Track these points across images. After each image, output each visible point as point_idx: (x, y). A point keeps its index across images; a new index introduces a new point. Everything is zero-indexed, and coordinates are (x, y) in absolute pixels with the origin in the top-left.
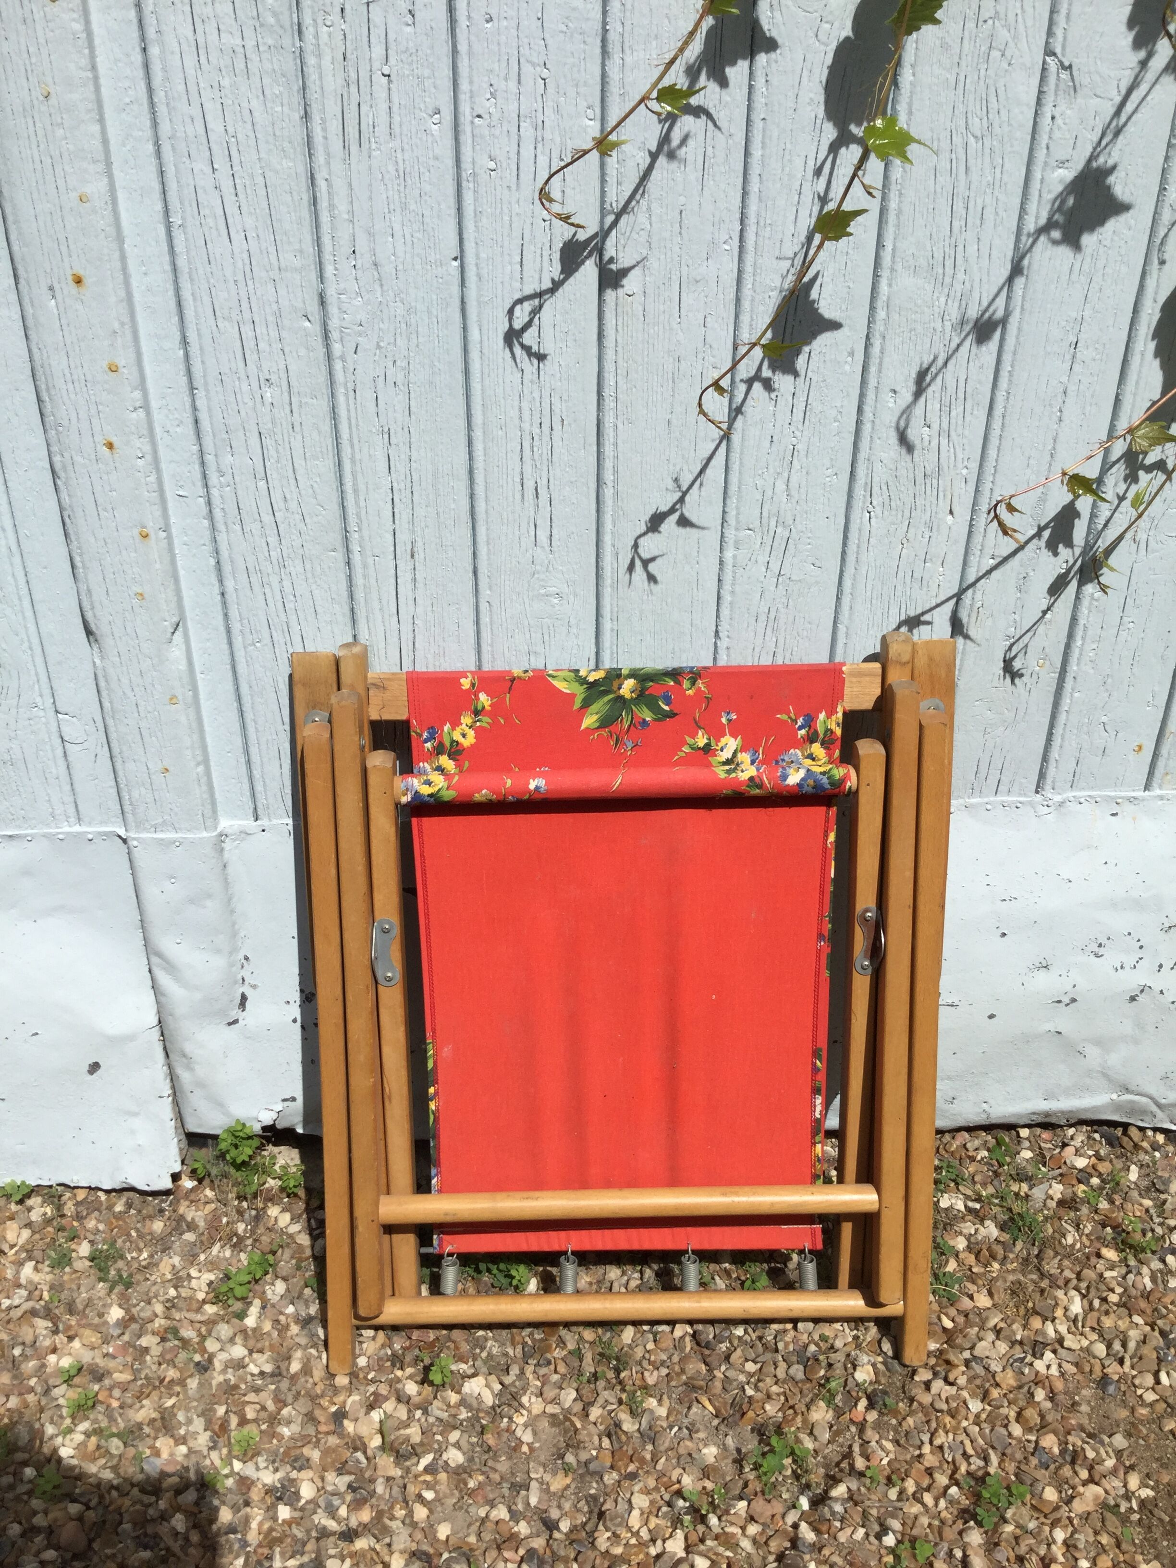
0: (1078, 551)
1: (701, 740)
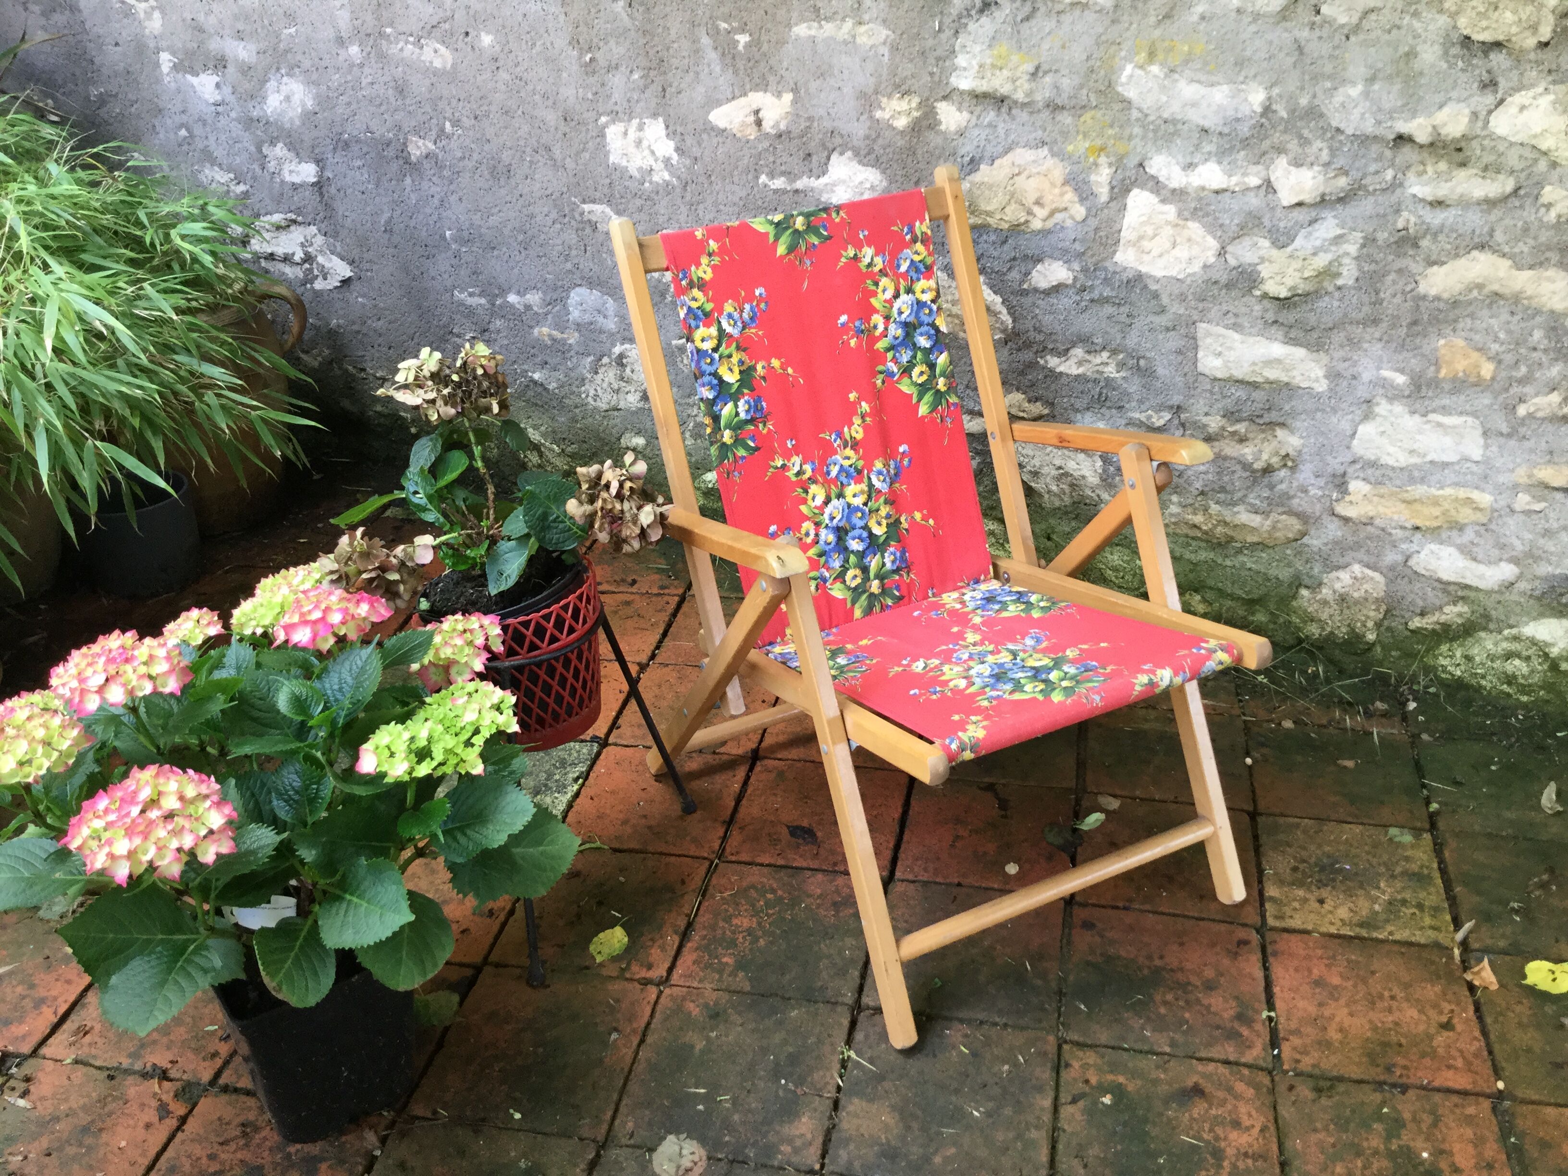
1: (851, 252)
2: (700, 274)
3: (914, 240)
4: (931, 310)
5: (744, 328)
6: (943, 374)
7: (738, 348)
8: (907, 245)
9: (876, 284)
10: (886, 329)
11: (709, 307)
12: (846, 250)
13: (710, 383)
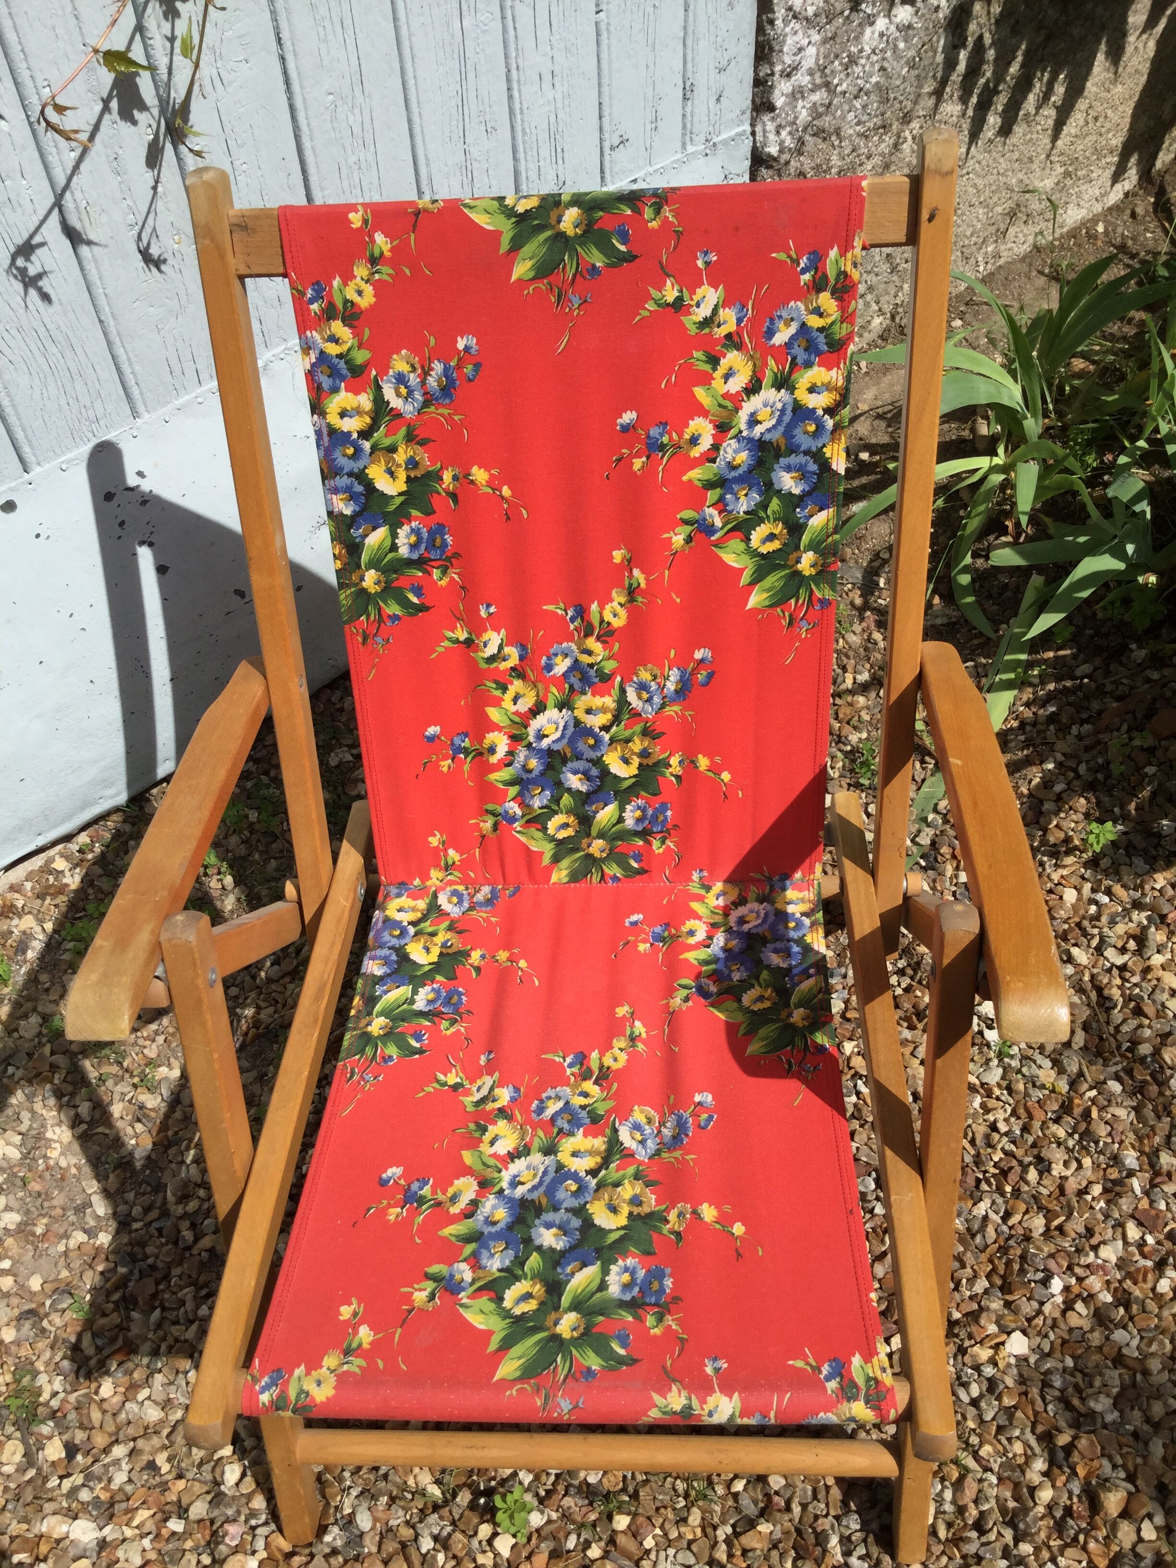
0: (155, 111)
1: (671, 293)
2: (350, 294)
3: (818, 286)
4: (820, 427)
5: (426, 404)
6: (813, 546)
7: (410, 438)
8: (800, 294)
9: (714, 361)
10: (716, 447)
11: (361, 356)
12: (660, 287)
13: (348, 489)
